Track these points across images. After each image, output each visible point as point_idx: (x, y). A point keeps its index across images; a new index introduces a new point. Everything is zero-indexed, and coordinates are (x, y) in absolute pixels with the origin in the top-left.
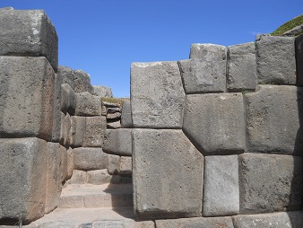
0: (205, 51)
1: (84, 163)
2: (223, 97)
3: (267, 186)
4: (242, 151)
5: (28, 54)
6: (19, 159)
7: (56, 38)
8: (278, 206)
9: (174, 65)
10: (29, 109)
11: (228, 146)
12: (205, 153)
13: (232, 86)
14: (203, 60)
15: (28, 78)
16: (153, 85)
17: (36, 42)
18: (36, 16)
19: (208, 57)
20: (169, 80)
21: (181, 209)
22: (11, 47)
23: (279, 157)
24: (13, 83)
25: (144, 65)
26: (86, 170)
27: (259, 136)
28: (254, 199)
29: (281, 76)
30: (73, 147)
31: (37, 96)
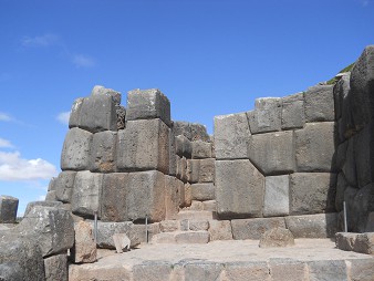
0: (264, 103)
1: (200, 195)
2: (277, 134)
3: (308, 195)
4: (292, 172)
5: (149, 117)
6: (146, 183)
7: (168, 104)
8: (318, 209)
9: (243, 115)
10: (151, 153)
11: (280, 168)
12: (265, 175)
13: (284, 126)
14: (262, 109)
15: (149, 133)
16: (228, 130)
17: (153, 109)
18: (153, 93)
19: (266, 107)
20: (239, 126)
21: (246, 211)
22: (138, 115)
23: (318, 174)
24: (141, 137)
25: (222, 117)
26: (202, 201)
27: (304, 160)
28: (299, 205)
29: (322, 115)
30: (191, 183)
31: (155, 144)
